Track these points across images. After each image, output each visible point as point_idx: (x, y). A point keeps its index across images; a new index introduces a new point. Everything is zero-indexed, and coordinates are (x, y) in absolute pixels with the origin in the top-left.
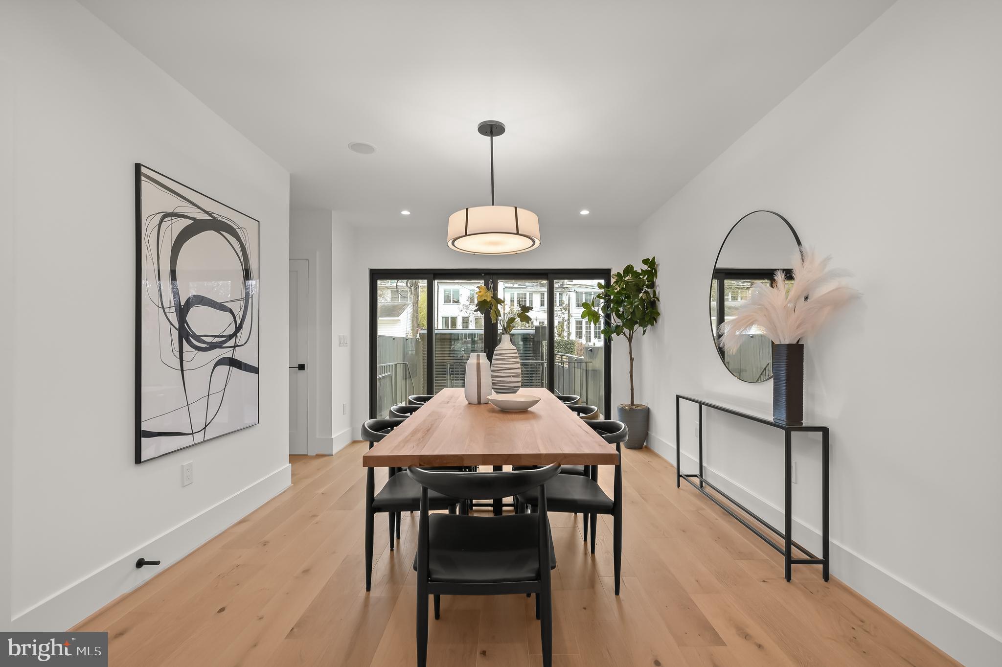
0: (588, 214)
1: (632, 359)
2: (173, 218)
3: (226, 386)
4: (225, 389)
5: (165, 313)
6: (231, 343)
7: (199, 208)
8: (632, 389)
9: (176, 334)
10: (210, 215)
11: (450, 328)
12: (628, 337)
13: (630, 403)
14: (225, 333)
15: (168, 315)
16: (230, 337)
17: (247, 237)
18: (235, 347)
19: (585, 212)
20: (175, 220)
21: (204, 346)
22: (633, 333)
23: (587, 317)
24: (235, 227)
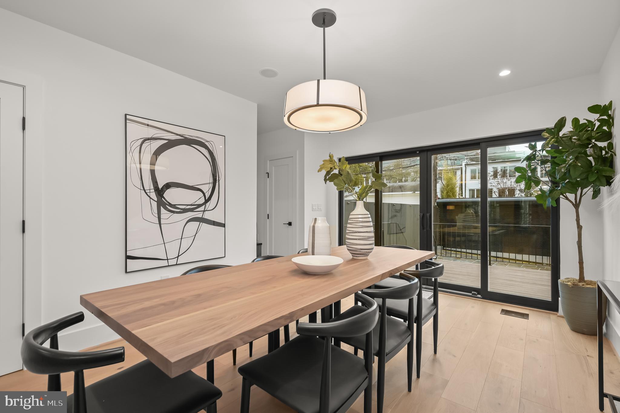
0: (510, 74)
1: (580, 227)
2: (151, 141)
3: (196, 234)
4: (195, 235)
5: (146, 193)
6: (202, 208)
7: (172, 133)
8: (581, 262)
9: (155, 205)
10: (182, 136)
11: (476, 197)
12: (574, 203)
13: (578, 278)
14: (196, 203)
15: (148, 194)
16: (199, 206)
17: (214, 146)
18: (204, 211)
19: (505, 73)
20: (152, 142)
21: (179, 210)
22: (581, 196)
23: (524, 182)
24: (203, 141)
